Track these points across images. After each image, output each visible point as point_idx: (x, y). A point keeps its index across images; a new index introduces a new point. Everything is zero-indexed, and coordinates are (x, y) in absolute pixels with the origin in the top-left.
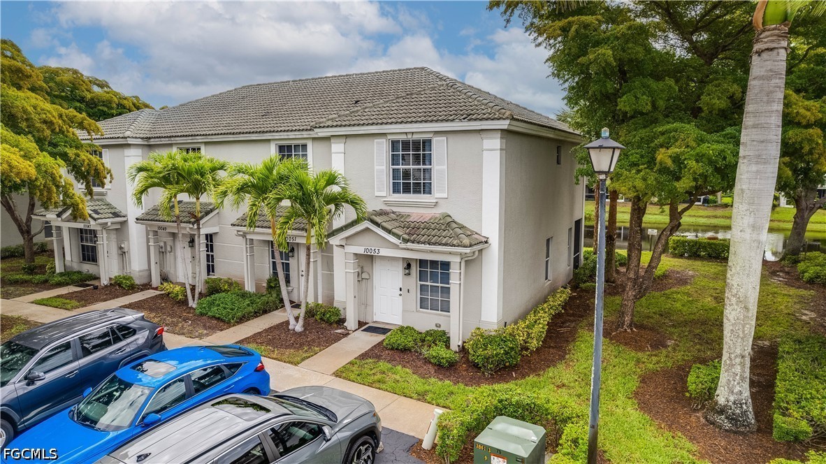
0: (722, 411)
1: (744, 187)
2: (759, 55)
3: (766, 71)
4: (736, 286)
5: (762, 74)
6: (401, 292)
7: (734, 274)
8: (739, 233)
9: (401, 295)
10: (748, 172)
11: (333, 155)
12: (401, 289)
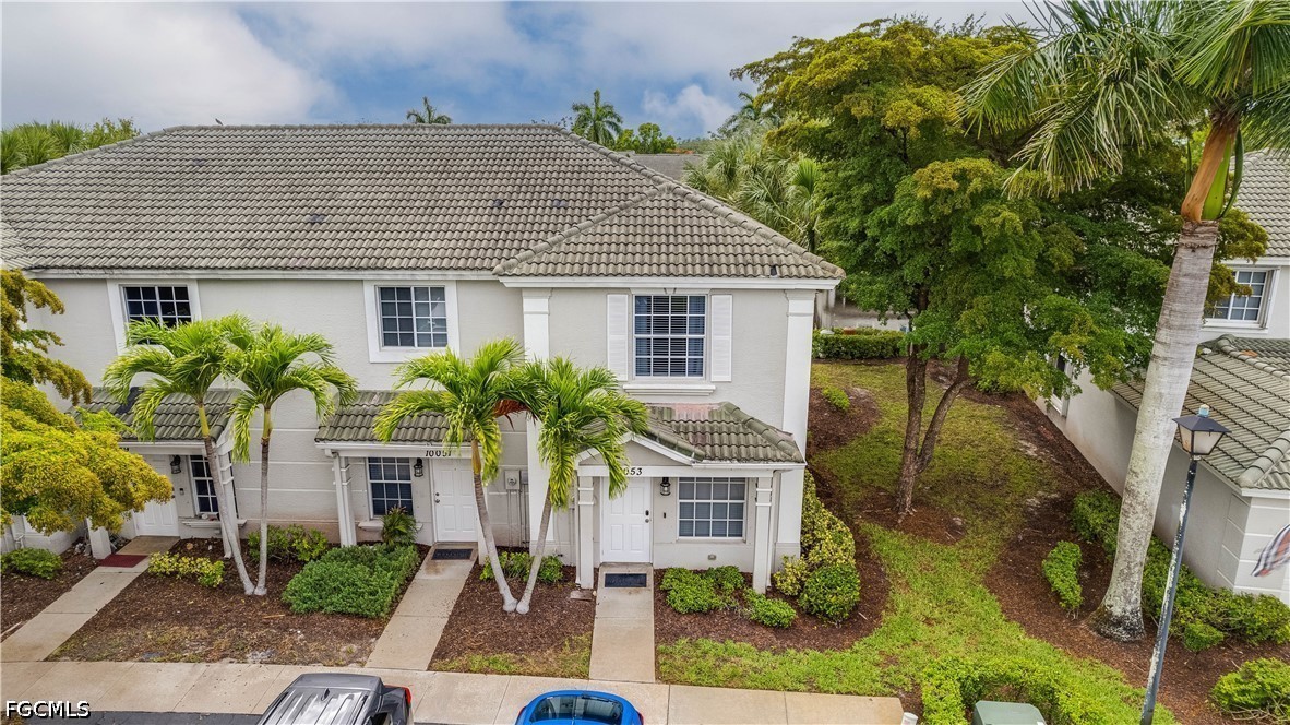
0: (1119, 623)
1: (1163, 391)
2: (1193, 251)
3: (1199, 269)
4: (1143, 494)
5: (1195, 272)
6: (648, 517)
7: (1142, 481)
8: (1152, 439)
9: (647, 521)
10: (1169, 375)
11: (525, 316)
12: (647, 513)
